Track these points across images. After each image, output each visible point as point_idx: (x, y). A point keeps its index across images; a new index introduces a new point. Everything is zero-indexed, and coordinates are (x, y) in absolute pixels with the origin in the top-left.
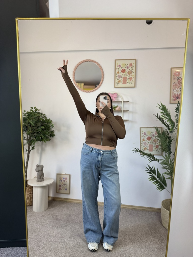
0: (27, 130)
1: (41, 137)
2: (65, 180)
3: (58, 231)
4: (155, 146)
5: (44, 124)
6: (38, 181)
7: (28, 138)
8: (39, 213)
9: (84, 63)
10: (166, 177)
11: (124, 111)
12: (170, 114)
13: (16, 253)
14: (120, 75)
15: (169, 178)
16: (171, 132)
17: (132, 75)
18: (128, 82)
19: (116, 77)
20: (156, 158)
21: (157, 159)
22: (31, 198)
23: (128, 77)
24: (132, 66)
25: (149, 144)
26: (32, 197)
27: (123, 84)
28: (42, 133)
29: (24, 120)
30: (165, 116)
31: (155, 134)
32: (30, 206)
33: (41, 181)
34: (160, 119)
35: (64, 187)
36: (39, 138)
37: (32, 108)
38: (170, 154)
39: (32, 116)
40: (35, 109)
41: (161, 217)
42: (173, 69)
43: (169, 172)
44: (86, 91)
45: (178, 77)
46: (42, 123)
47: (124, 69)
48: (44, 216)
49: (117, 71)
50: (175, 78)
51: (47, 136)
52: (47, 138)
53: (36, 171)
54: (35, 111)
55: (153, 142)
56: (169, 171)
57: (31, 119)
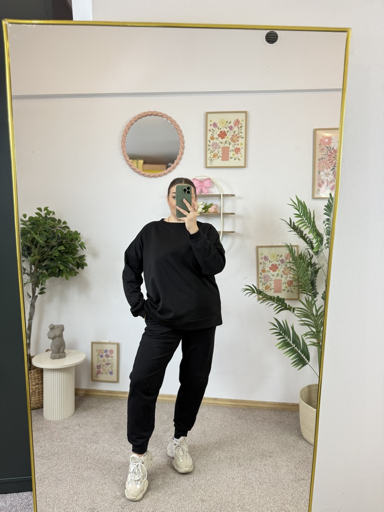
0: (29, 254)
1: (58, 267)
2: (110, 355)
3: (97, 458)
4: (286, 281)
5: (64, 241)
6: (53, 358)
7: (31, 271)
8: (57, 423)
9: (143, 118)
10: (308, 341)
11: (225, 215)
12: (314, 218)
13: (11, 504)
14: (216, 143)
15: (314, 344)
16: (317, 253)
17: (239, 142)
18: (231, 158)
19: (208, 147)
20: (289, 305)
21: (291, 307)
22: (39, 392)
23: (231, 147)
24: (240, 125)
25: (274, 279)
26: (42, 391)
27: (222, 160)
28: (60, 260)
29: (24, 233)
30: (305, 222)
31: (284, 259)
32: (39, 408)
33: (60, 358)
34: (295, 228)
35: (107, 369)
36: (54, 271)
37: (40, 209)
38: (315, 296)
39: (39, 226)
40: (46, 212)
41: (299, 420)
42: (317, 131)
43: (314, 332)
44: (148, 174)
45: (327, 147)
46: (61, 241)
47: (225, 131)
48: (66, 428)
49: (209, 134)
50: (322, 149)
51: (71, 265)
52: (72, 270)
53: (49, 338)
54: (46, 217)
55: (282, 274)
56: (314, 330)
57: (38, 233)
